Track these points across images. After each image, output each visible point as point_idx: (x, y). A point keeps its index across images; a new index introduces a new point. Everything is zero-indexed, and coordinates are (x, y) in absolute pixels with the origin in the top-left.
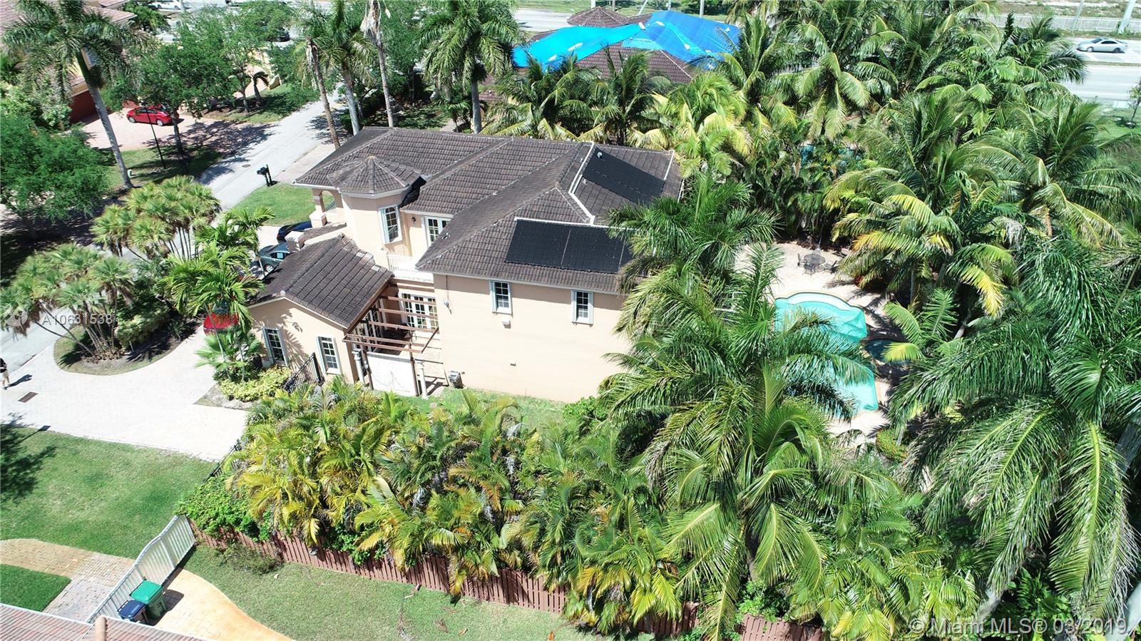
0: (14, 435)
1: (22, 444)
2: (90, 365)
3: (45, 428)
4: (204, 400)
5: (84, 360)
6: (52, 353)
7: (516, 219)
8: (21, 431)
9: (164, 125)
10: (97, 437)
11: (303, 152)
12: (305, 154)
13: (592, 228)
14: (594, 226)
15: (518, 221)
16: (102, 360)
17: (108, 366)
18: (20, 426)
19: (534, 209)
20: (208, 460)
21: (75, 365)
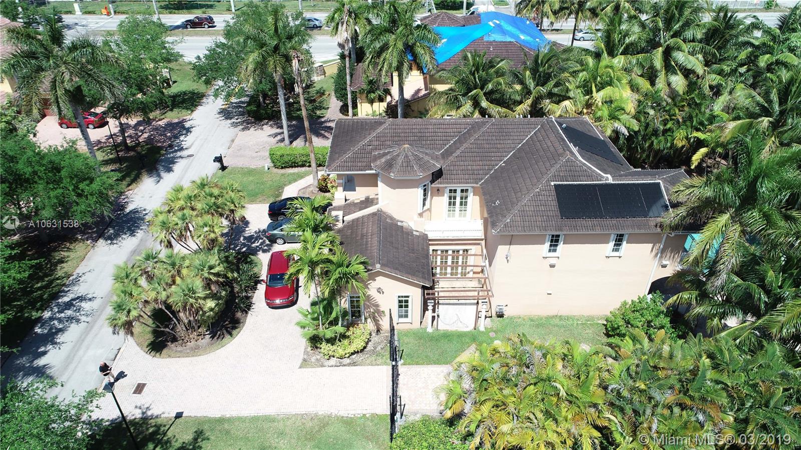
0: (155, 426)
1: (170, 434)
2: (179, 348)
3: (179, 415)
4: (305, 363)
5: (172, 346)
6: (135, 344)
7: (552, 183)
8: (159, 421)
9: (95, 128)
10: (234, 414)
11: (230, 139)
12: (233, 141)
13: (612, 184)
14: (613, 182)
15: (555, 185)
16: (189, 343)
17: (197, 348)
18: (152, 417)
19: (561, 175)
20: (349, 416)
21: (165, 351)
